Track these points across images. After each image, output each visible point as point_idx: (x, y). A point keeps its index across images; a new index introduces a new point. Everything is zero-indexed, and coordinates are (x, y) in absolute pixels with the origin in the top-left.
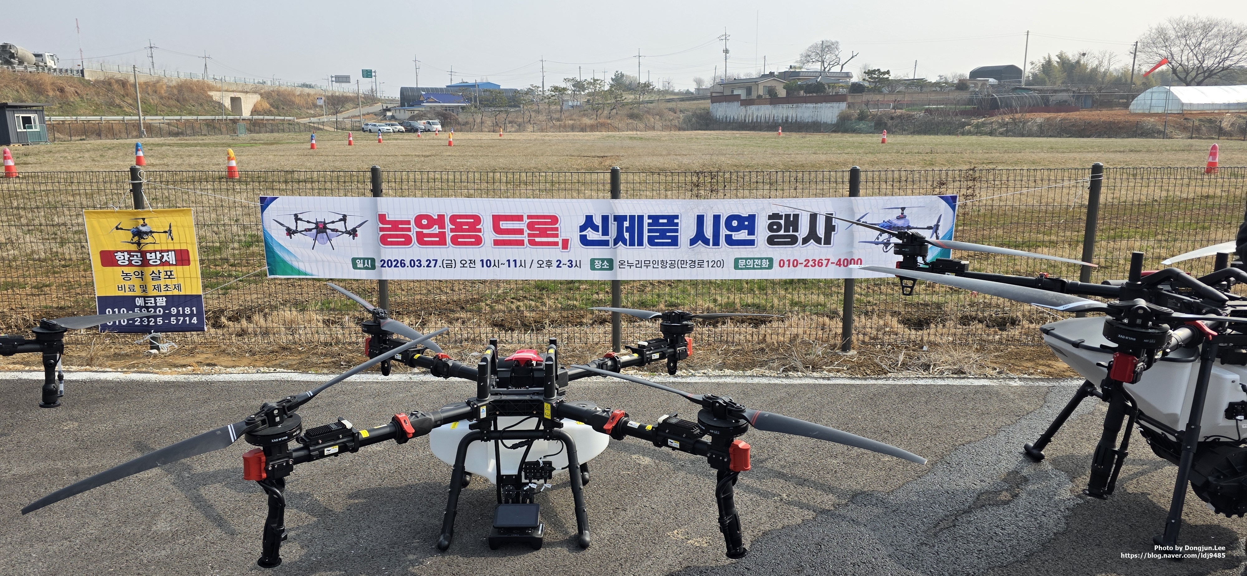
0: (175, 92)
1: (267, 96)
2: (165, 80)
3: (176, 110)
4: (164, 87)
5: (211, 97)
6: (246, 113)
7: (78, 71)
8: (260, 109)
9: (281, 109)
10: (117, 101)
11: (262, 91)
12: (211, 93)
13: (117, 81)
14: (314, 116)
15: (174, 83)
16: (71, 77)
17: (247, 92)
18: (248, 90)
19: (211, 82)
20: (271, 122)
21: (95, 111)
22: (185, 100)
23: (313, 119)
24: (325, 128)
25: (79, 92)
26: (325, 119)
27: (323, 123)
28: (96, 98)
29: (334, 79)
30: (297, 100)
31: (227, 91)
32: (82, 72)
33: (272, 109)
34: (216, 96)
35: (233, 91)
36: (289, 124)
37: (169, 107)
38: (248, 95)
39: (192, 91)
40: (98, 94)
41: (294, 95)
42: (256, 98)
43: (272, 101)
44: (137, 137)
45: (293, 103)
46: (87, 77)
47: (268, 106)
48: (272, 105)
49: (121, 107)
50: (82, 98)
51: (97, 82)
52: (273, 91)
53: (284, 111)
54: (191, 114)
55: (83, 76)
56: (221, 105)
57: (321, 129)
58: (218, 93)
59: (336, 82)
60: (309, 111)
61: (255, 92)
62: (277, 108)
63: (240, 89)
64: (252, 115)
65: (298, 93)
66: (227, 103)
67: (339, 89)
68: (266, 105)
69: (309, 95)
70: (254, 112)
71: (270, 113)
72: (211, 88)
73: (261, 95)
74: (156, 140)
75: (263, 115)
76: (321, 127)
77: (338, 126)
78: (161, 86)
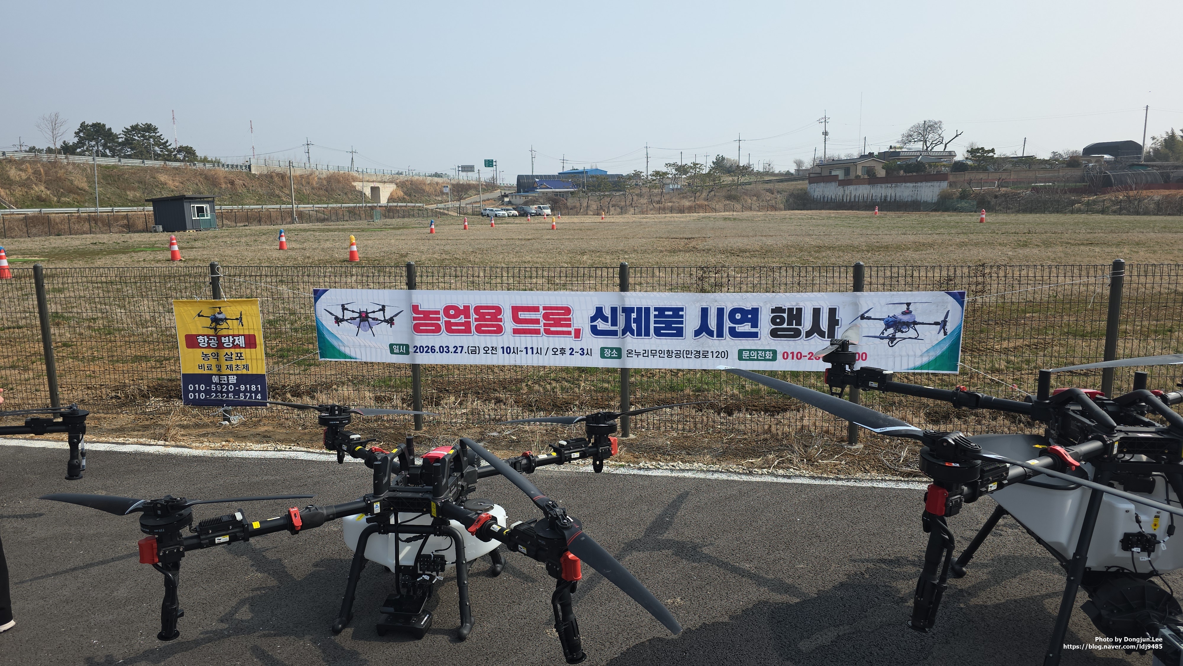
0: (325, 183)
1: (401, 185)
2: (317, 173)
3: (325, 199)
4: (316, 178)
5: (355, 187)
6: (384, 200)
7: (246, 166)
8: (395, 196)
9: (413, 197)
10: (277, 192)
11: (398, 181)
12: (355, 184)
13: (278, 174)
14: (441, 202)
15: (324, 176)
16: (240, 172)
17: (385, 182)
18: (386, 180)
19: (355, 174)
20: (403, 208)
21: (258, 200)
22: (332, 190)
23: (440, 206)
24: (450, 213)
25: (246, 184)
26: (450, 204)
27: (448, 209)
28: (260, 190)
29: (460, 169)
30: (427, 189)
31: (368, 181)
32: (250, 167)
33: (405, 197)
34: (358, 185)
35: (373, 182)
36: (419, 210)
37: (319, 196)
39: (339, 182)
40: (261, 186)
41: (425, 184)
42: (392, 187)
43: (405, 190)
44: (290, 223)
45: (424, 190)
46: (253, 172)
48: (405, 193)
49: (279, 197)
50: (248, 189)
51: (261, 175)
52: (407, 181)
53: (416, 198)
54: (336, 202)
55: (250, 170)
56: (362, 193)
57: (447, 214)
58: (361, 184)
59: (462, 171)
60: (437, 198)
61: (391, 182)
62: (410, 196)
63: (379, 179)
64: (388, 202)
65: (429, 182)
66: (368, 192)
67: (464, 178)
68: (401, 193)
69: (437, 183)
70: (391, 199)
71: (403, 200)
72: (355, 179)
73: (397, 184)
74: (305, 226)
75: (397, 202)
76: (446, 212)
77: (460, 210)
78: (314, 178)
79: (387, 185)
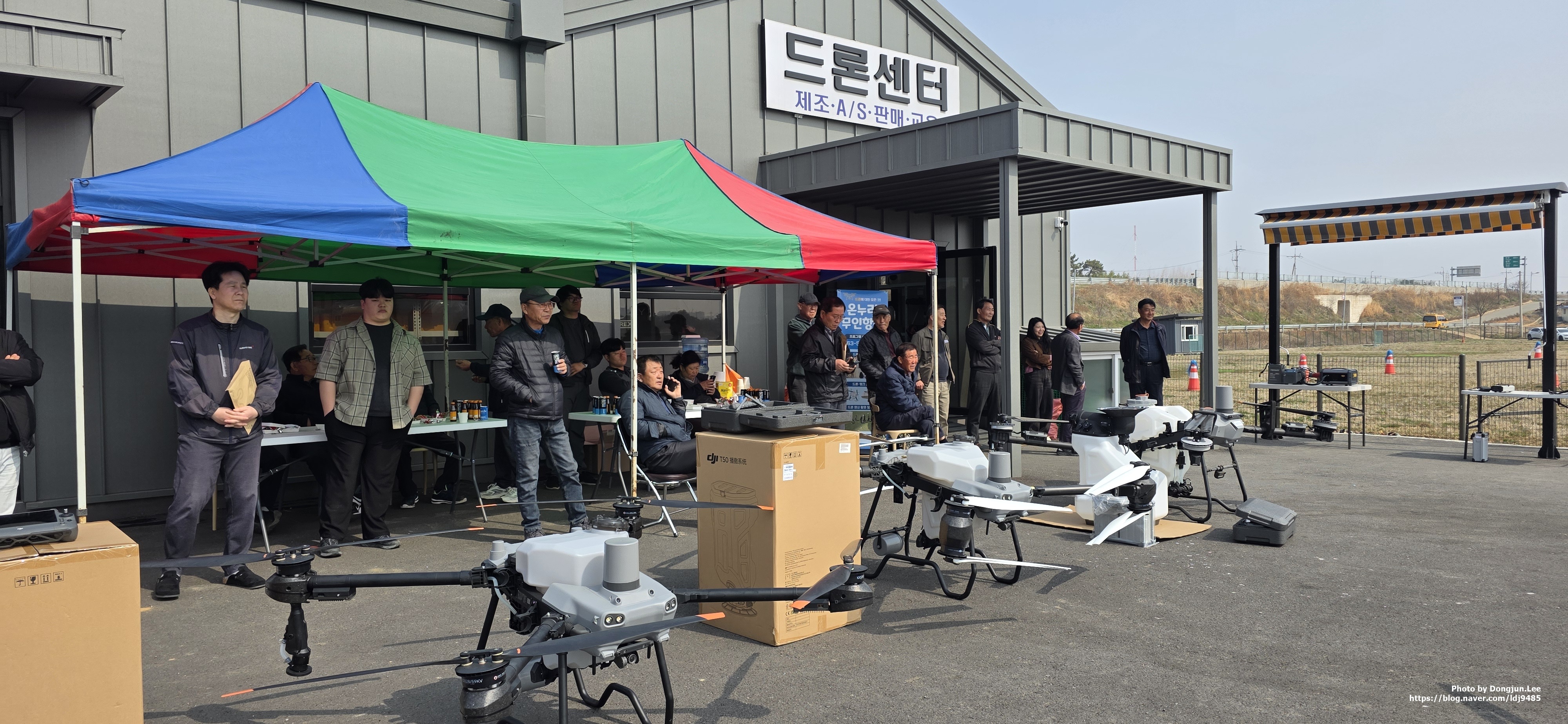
1: (1379, 297)
5: (1317, 302)
6: (1354, 319)
8: (1372, 313)
9: (1397, 314)
10: (1228, 310)
11: (1374, 292)
12: (1318, 297)
17: (1356, 294)
18: (1358, 292)
19: (1317, 284)
20: (1395, 329)
24: (1465, 336)
26: (1463, 323)
27: (1463, 330)
29: (1455, 272)
30: (1417, 302)
31: (1334, 294)
33: (1386, 313)
34: (1324, 301)
35: (1341, 294)
38: (1358, 297)
39: (1298, 295)
41: (1413, 295)
42: (1367, 301)
43: (1386, 304)
45: (1412, 304)
47: (1382, 310)
48: (1386, 308)
52: (1388, 291)
53: (1401, 315)
54: (1299, 321)
56: (1330, 311)
57: (1460, 338)
58: (1325, 297)
59: (1458, 275)
61: (1366, 294)
62: (1393, 311)
63: (1350, 291)
64: (1360, 321)
65: (1418, 292)
66: (1334, 307)
67: (1470, 284)
68: (1379, 309)
69: (1431, 294)
70: (1364, 317)
71: (1383, 318)
72: (1318, 291)
73: (1373, 296)
75: (1374, 321)
76: (1461, 334)
77: (1483, 333)
79: (1359, 298)
